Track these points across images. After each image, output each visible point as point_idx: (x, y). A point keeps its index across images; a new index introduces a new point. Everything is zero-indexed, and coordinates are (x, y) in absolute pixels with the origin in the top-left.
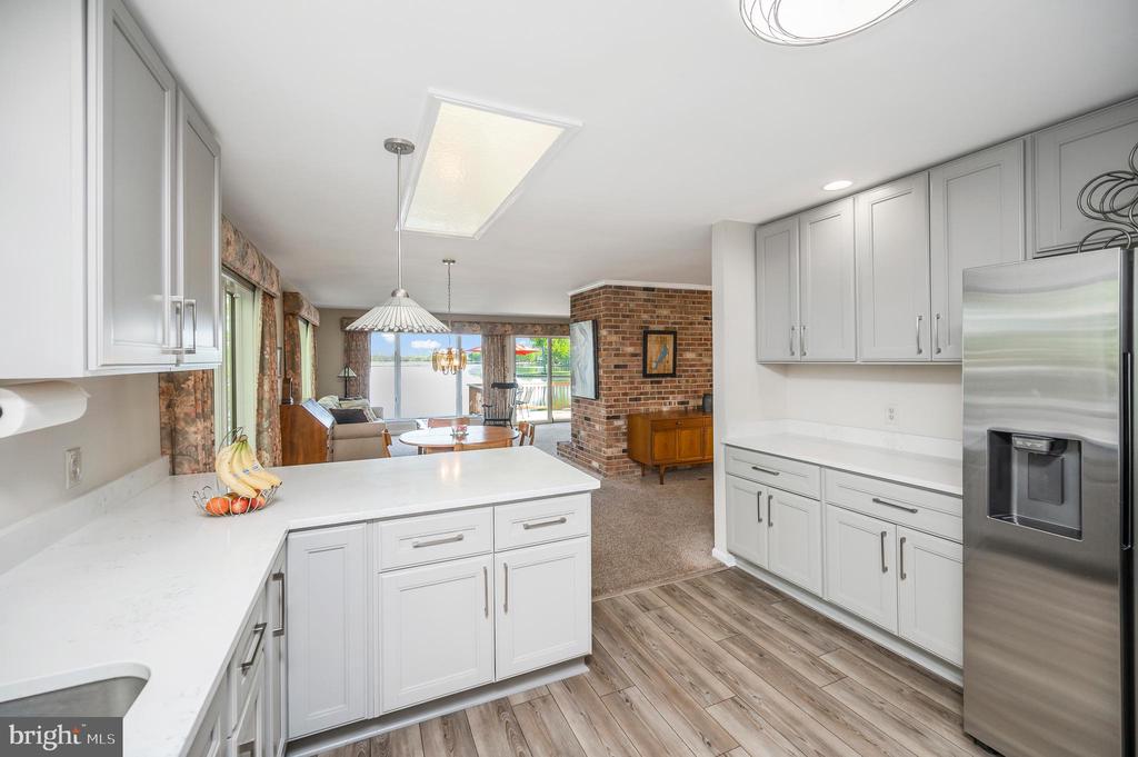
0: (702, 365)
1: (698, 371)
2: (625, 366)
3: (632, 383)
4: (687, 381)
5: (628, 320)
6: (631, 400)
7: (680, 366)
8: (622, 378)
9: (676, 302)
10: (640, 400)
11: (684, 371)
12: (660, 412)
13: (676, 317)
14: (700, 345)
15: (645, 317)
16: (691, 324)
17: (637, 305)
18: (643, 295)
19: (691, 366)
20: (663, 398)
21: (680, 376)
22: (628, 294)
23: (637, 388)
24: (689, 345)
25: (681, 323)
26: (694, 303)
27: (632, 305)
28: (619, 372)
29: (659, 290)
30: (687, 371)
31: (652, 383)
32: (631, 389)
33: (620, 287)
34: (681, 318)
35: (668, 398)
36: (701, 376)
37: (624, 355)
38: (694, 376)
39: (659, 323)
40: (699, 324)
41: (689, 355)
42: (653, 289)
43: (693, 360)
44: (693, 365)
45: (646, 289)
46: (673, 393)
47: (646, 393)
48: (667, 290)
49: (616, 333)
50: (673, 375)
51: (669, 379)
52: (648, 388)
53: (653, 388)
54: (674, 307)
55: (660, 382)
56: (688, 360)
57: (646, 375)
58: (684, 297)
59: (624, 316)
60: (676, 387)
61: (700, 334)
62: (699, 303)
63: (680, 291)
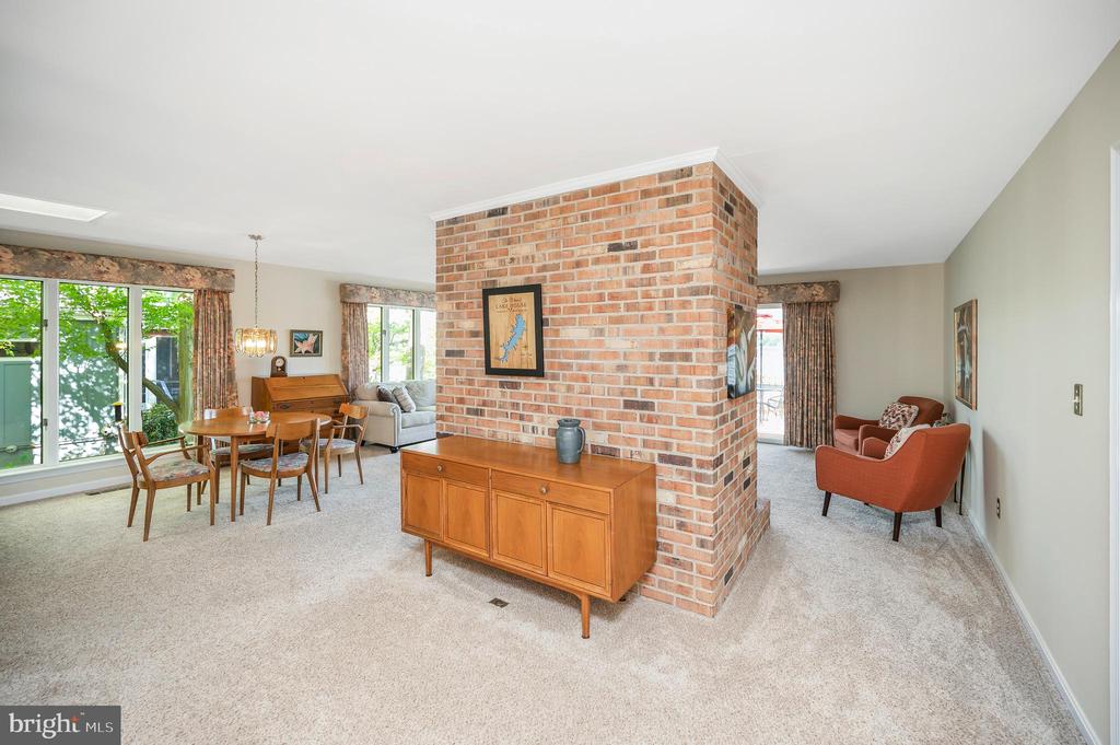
0: (604, 355)
1: (593, 368)
2: (461, 353)
3: (471, 382)
4: (570, 388)
5: (465, 273)
6: (469, 411)
7: (554, 355)
8: (457, 372)
9: (545, 225)
10: (481, 413)
11: (563, 367)
12: (516, 444)
13: (545, 256)
14: (600, 310)
15: (491, 264)
16: (578, 264)
17: (479, 246)
18: (488, 225)
19: (578, 356)
20: (522, 418)
21: (555, 377)
22: (466, 228)
23: (478, 393)
24: (575, 310)
25: (557, 267)
26: (584, 218)
27: (472, 247)
28: (453, 362)
29: (515, 208)
30: (569, 366)
31: (502, 385)
32: (469, 393)
33: (455, 221)
34: (558, 255)
35: (530, 419)
36: (602, 380)
37: (460, 334)
38: (584, 379)
39: (516, 272)
40: (597, 261)
41: (573, 333)
42: (503, 211)
43: (583, 343)
44: (584, 355)
45: (492, 213)
46: (539, 409)
47: (493, 404)
48: (528, 206)
49: (449, 298)
50: (539, 372)
51: (532, 380)
52: (495, 393)
53: (503, 394)
54: (541, 236)
55: (515, 386)
56: (570, 343)
57: (490, 371)
58: (562, 210)
59: (461, 268)
60: (545, 398)
61: (601, 285)
62: (597, 215)
63: (555, 200)
